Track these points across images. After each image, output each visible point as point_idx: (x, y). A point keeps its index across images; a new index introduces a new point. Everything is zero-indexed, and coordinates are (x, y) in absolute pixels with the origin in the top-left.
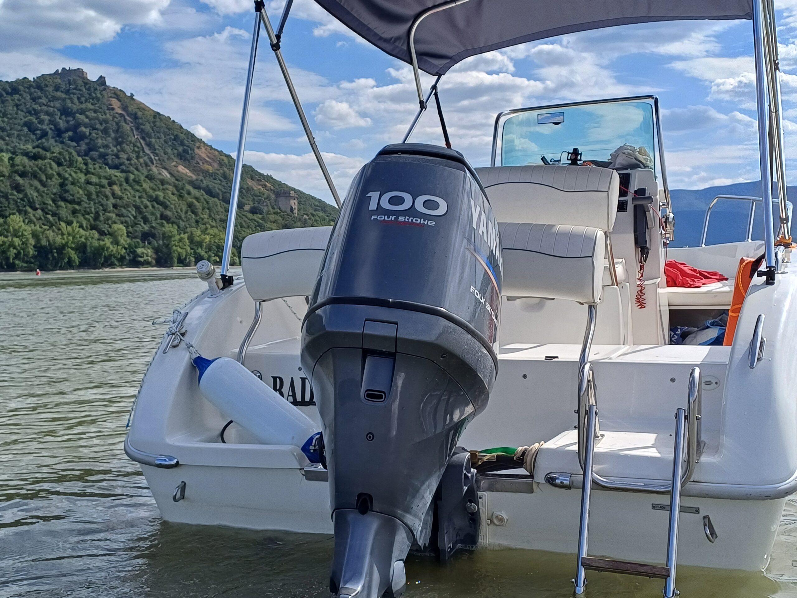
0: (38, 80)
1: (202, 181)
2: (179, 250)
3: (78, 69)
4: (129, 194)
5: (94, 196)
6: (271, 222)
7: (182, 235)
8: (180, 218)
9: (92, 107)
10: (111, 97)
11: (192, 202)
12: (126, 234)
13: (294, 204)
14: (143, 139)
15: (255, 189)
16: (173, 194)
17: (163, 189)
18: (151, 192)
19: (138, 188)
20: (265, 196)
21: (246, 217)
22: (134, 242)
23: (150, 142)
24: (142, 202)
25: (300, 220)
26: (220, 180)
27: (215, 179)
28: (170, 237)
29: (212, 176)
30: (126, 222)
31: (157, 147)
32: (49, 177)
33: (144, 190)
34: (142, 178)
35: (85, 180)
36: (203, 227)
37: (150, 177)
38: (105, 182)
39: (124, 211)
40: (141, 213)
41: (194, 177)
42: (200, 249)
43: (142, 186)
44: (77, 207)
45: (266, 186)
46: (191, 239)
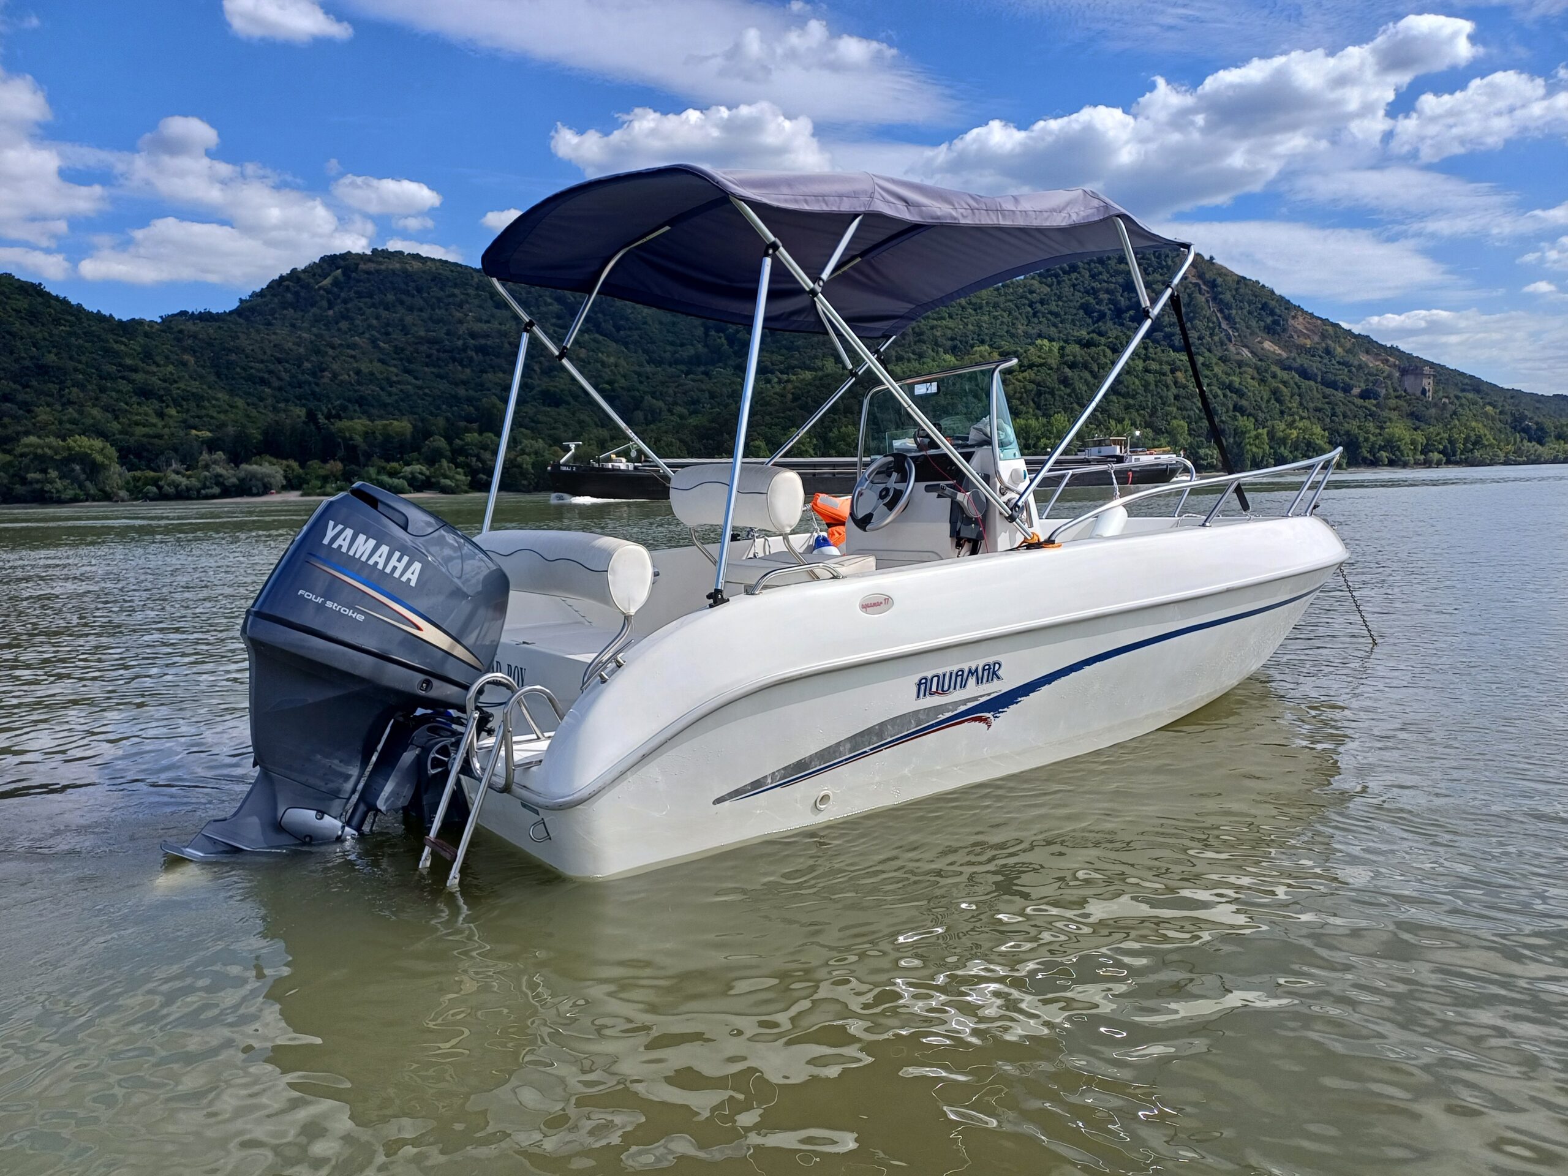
1: (1294, 359)
2: (1255, 449)
5: (1152, 387)
6: (1390, 409)
7: (1260, 431)
8: (1260, 408)
11: (1278, 387)
12: (1187, 431)
13: (1428, 383)
14: (1221, 311)
15: (1371, 366)
16: (1253, 378)
17: (1241, 373)
18: (1224, 376)
19: (1208, 373)
20: (1385, 375)
21: (1353, 404)
22: (1197, 441)
23: (1230, 315)
24: (1211, 391)
25: (1435, 405)
26: (1321, 357)
27: (1313, 356)
28: (1244, 433)
29: (1310, 352)
30: (1189, 417)
31: (1238, 320)
33: (1215, 375)
34: (1214, 360)
36: (1290, 419)
37: (1225, 359)
38: (1166, 368)
39: (1187, 404)
41: (1284, 355)
42: (1282, 448)
43: (1213, 371)
44: (1131, 401)
45: (1387, 361)
46: (1271, 435)
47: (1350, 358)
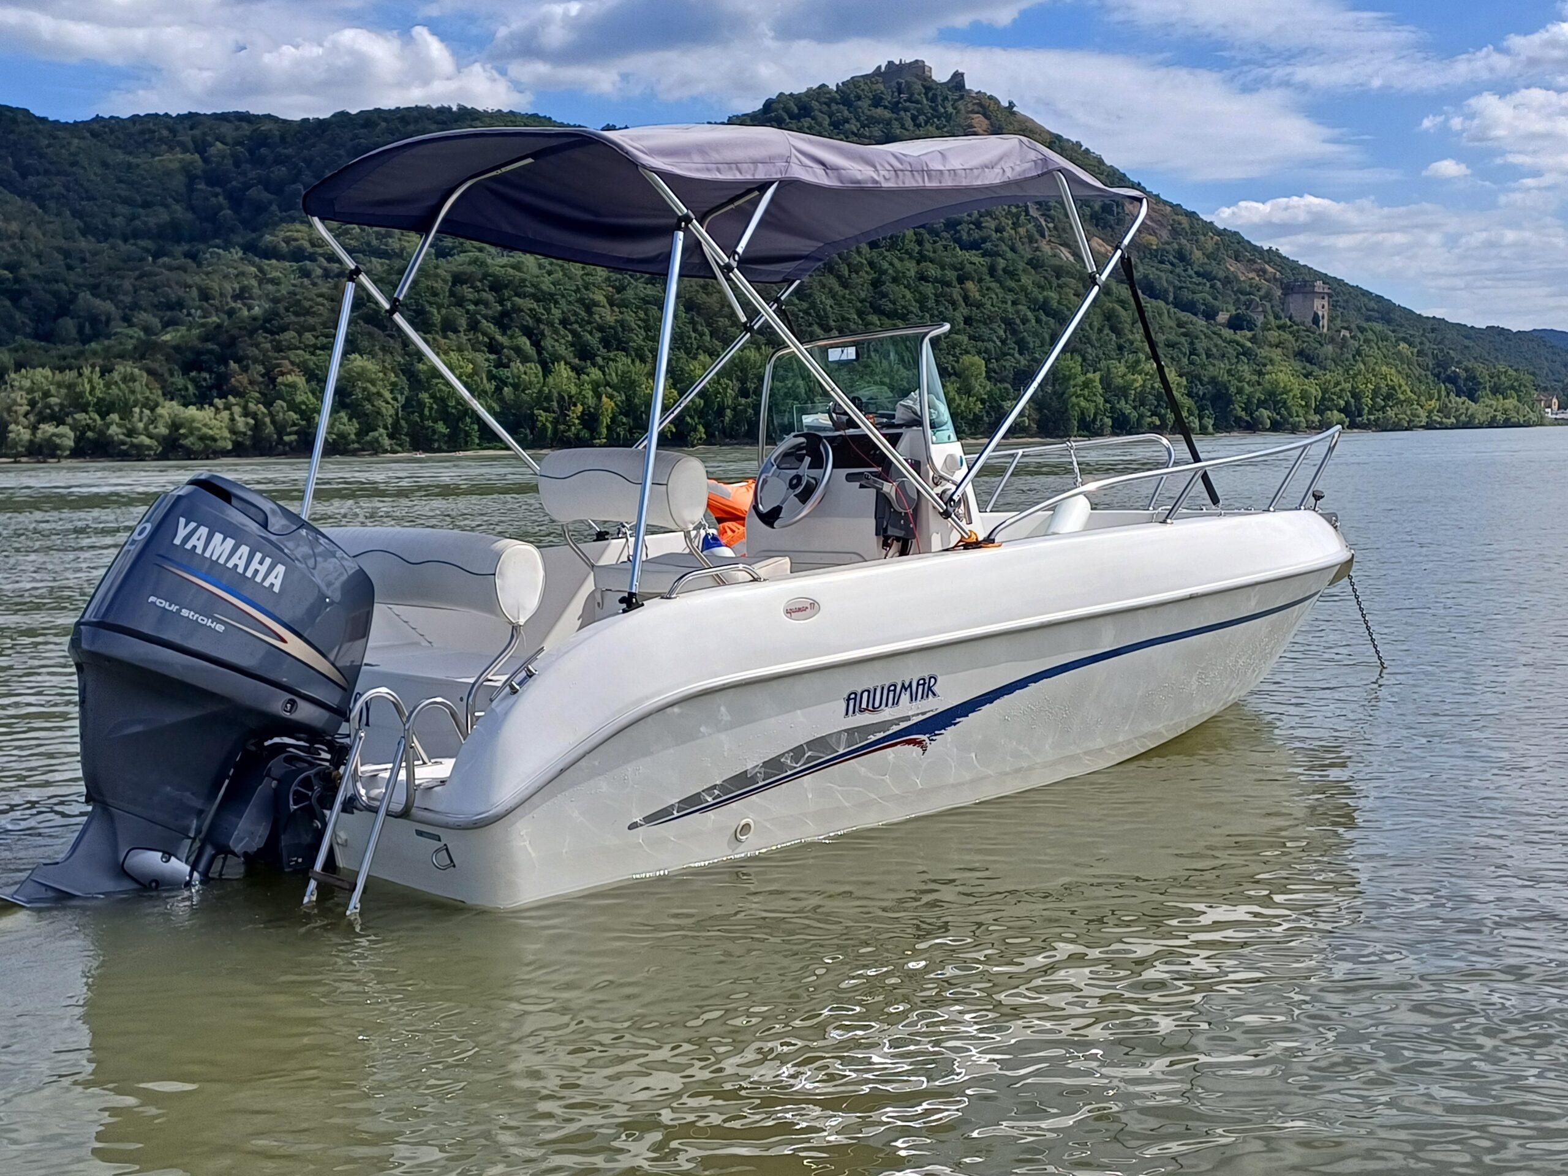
0: (844, 89)
1: (1135, 266)
2: (1083, 404)
3: (917, 61)
4: (994, 296)
5: (931, 303)
6: (1271, 346)
7: (1090, 375)
8: (1089, 341)
9: (937, 133)
10: (973, 112)
11: (1113, 308)
12: (984, 374)
13: (1321, 307)
15: (1243, 279)
16: (1077, 295)
17: (1059, 286)
18: (1036, 291)
19: (1013, 284)
20: (1262, 293)
21: (1220, 336)
22: (1000, 390)
24: (1017, 312)
25: (1332, 340)
26: (1172, 264)
27: (1162, 262)
28: (1067, 379)
29: (1156, 256)
30: (987, 351)
32: (855, 269)
33: (1023, 289)
34: (1021, 265)
35: (917, 272)
36: (1132, 358)
37: (1035, 264)
38: (951, 275)
39: (985, 331)
40: (1014, 332)
42: (1123, 402)
43: (1019, 280)
45: (1265, 271)
46: (1106, 383)
47: (1213, 268)
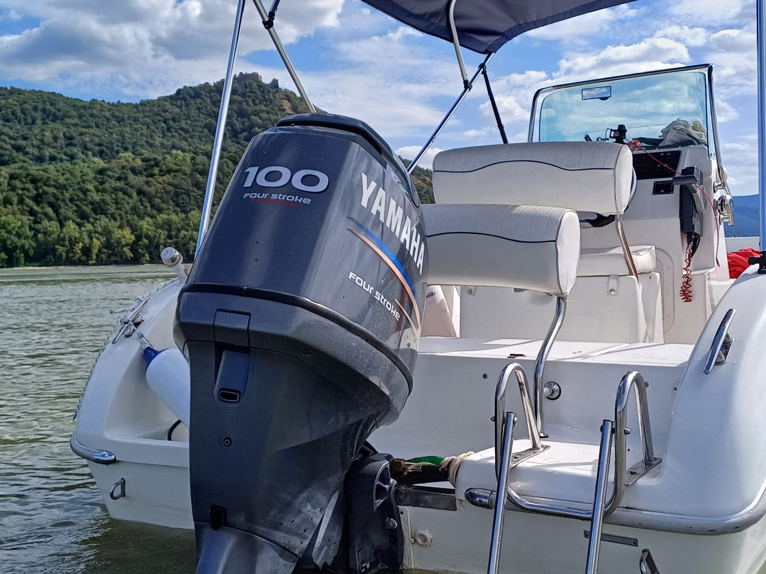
0: (218, 85)
3: (254, 73)
9: (265, 108)
10: (283, 99)
20: (425, 190)
45: (425, 180)
